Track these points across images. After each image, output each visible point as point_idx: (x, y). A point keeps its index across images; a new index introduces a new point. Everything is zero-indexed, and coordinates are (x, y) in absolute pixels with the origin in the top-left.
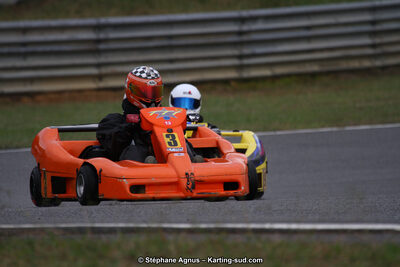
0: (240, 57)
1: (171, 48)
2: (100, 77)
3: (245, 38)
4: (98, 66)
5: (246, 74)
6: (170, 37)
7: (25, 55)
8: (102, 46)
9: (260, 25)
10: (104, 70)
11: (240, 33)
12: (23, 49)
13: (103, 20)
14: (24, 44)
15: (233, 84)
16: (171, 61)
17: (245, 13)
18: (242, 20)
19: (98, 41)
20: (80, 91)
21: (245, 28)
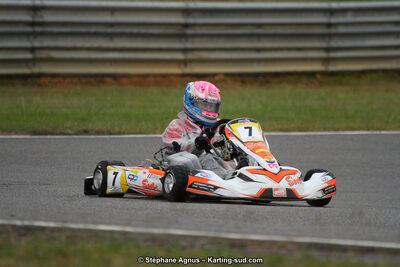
0: (328, 50)
1: (259, 36)
2: (185, 62)
3: (333, 30)
4: (185, 51)
5: (332, 68)
6: (259, 25)
7: (111, 36)
8: (189, 31)
9: (349, 18)
10: (190, 56)
11: (329, 25)
12: (110, 30)
13: (192, 5)
14: (111, 25)
15: (319, 76)
16: (258, 50)
17: (334, 5)
18: (331, 12)
19: (186, 26)
20: (164, 76)
21: (334, 20)
